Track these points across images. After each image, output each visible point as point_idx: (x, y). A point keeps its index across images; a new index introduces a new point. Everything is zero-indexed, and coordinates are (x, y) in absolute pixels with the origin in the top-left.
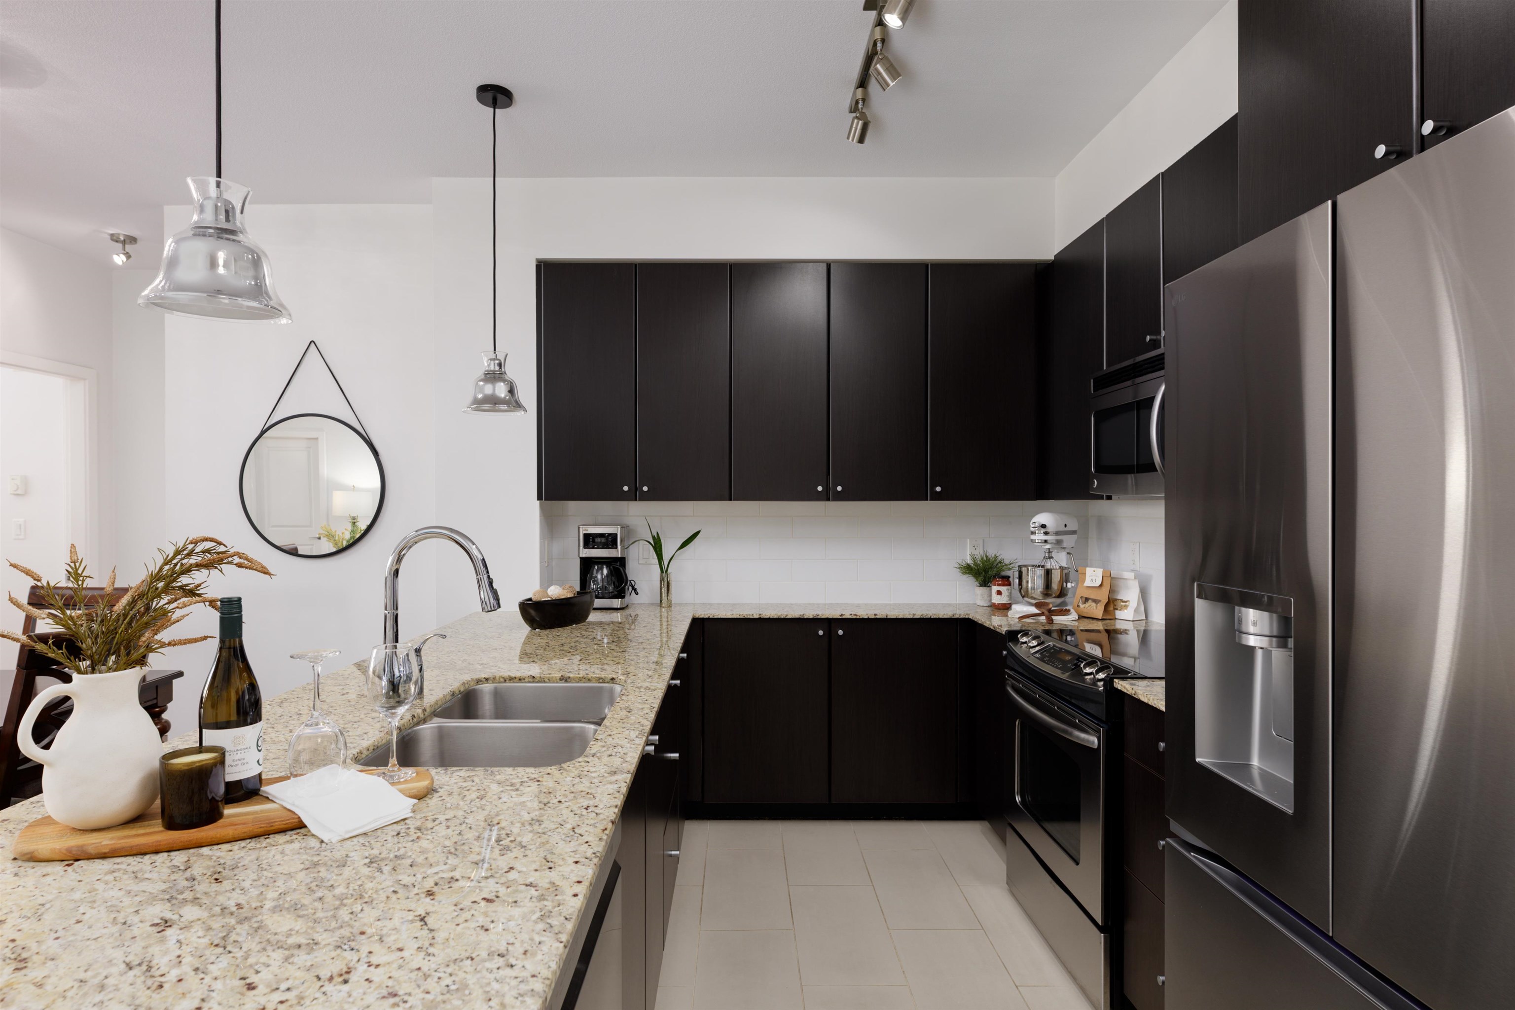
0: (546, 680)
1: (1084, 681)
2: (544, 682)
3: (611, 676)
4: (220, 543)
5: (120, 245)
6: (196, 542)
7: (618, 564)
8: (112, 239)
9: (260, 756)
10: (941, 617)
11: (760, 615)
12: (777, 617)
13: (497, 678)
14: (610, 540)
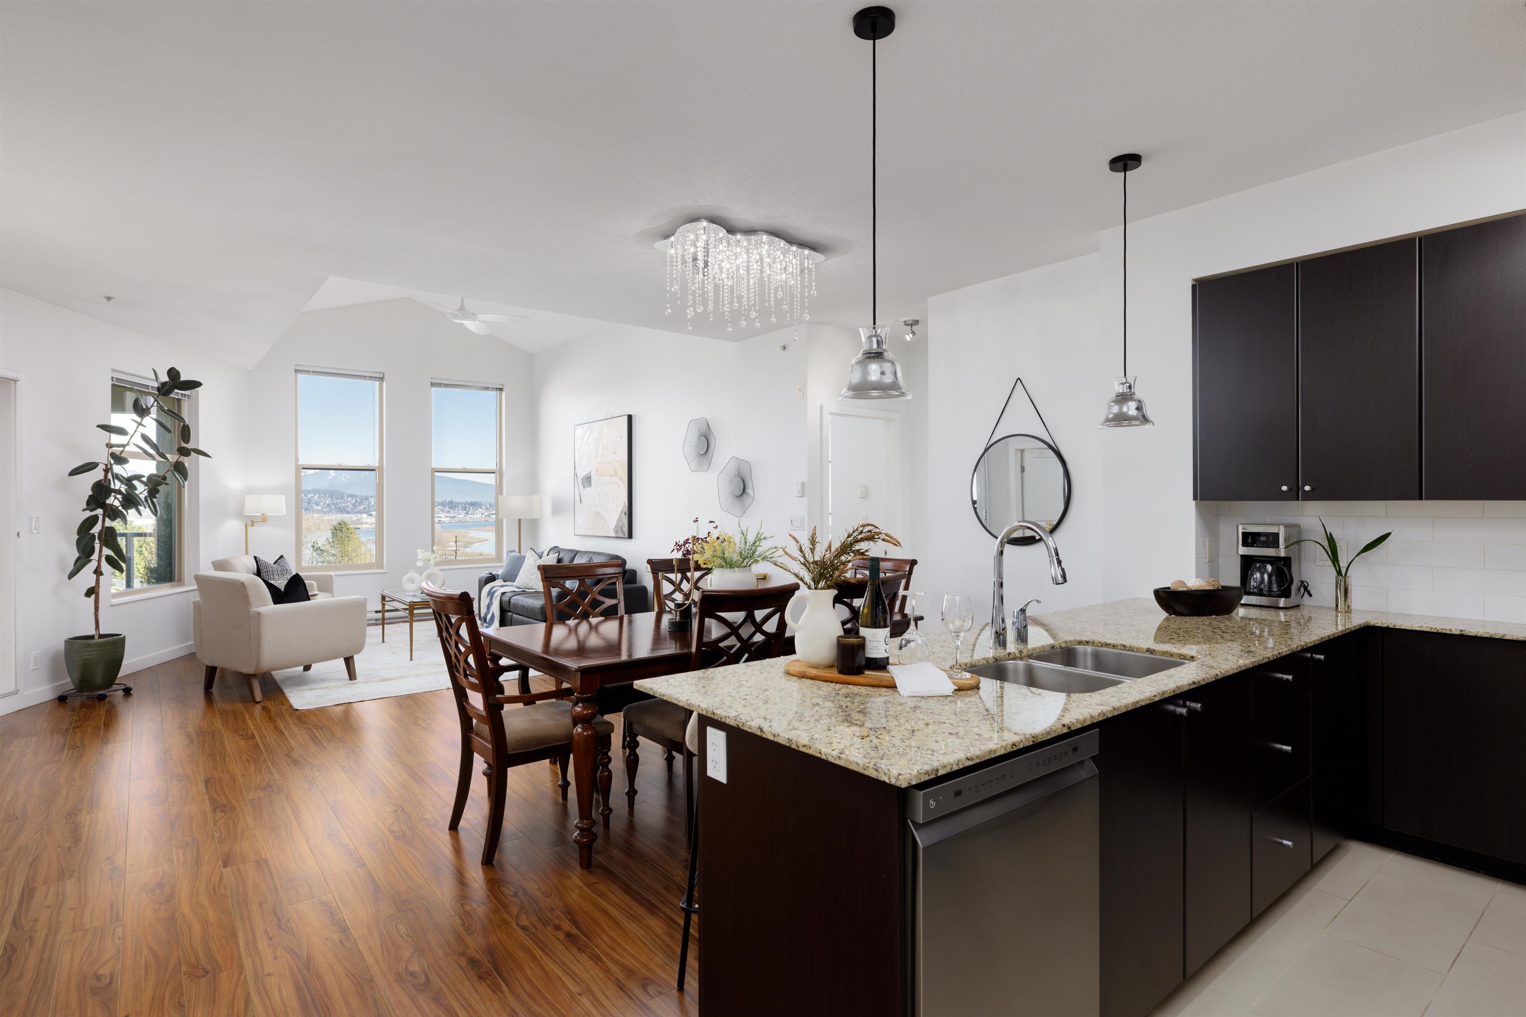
0: (1135, 650)
3: (1191, 654)
4: (877, 528)
5: (909, 327)
6: (864, 526)
7: (1282, 563)
8: (905, 325)
9: (887, 647)
11: (1462, 631)
12: (1488, 636)
13: (1096, 643)
14: (1271, 539)
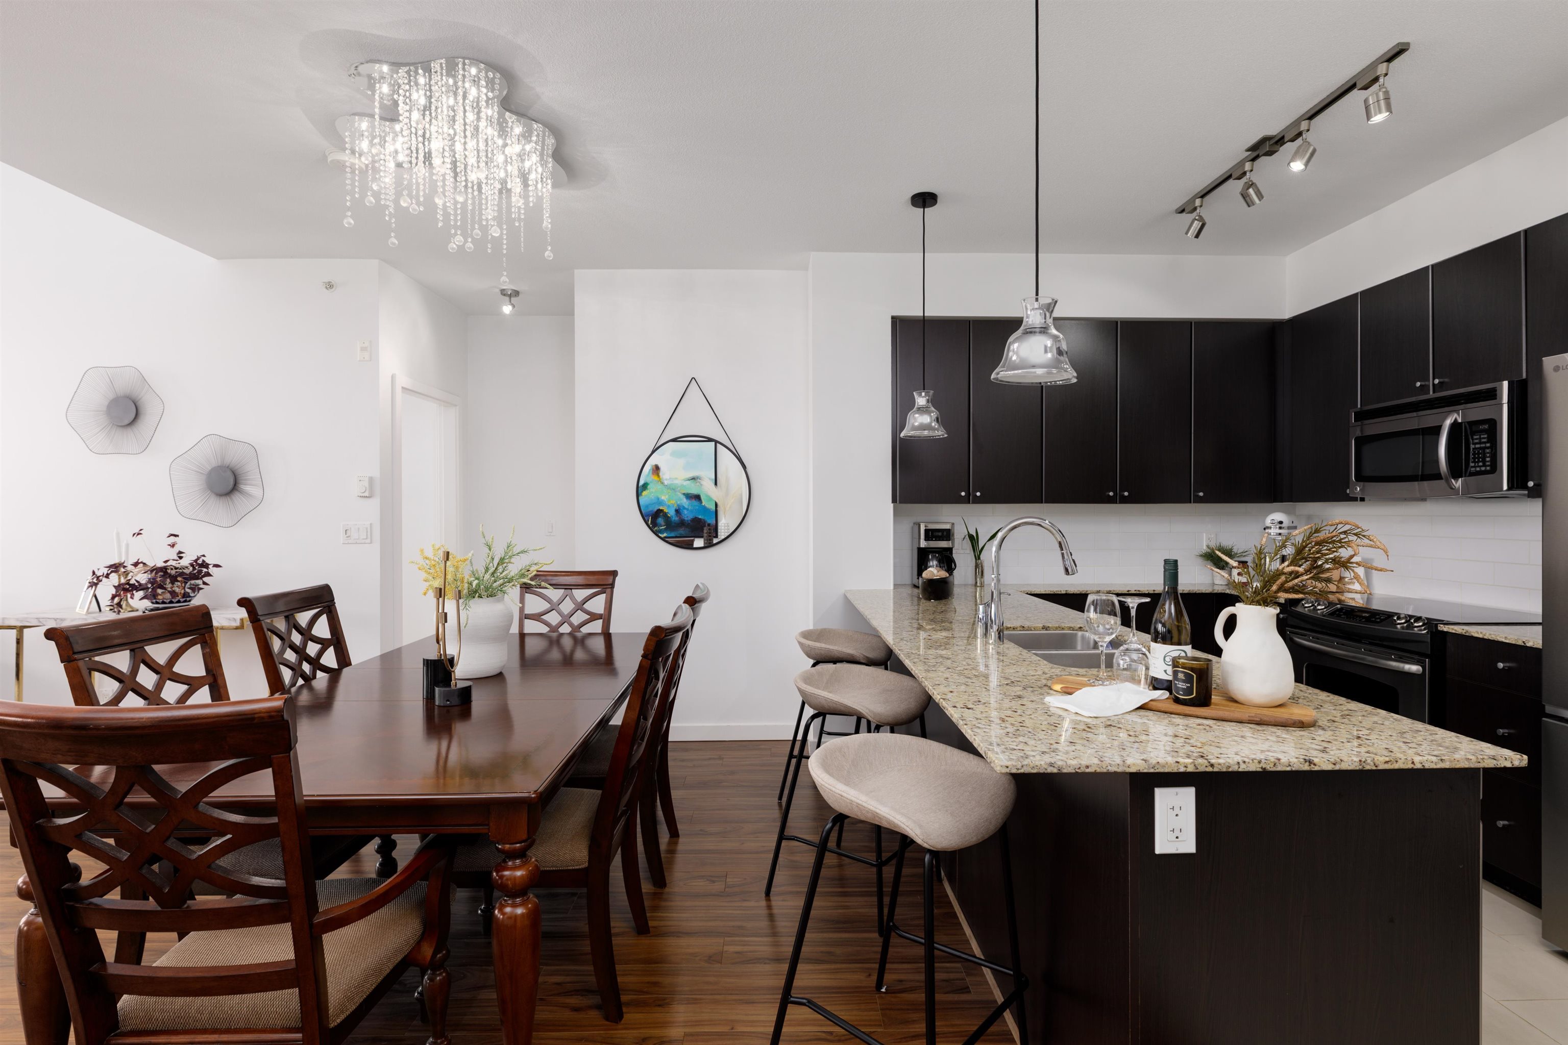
0: (1033, 629)
1: (1397, 628)
2: (1031, 630)
3: (1079, 626)
5: (508, 298)
7: (948, 553)
8: (502, 294)
10: (1203, 592)
14: (945, 533)
